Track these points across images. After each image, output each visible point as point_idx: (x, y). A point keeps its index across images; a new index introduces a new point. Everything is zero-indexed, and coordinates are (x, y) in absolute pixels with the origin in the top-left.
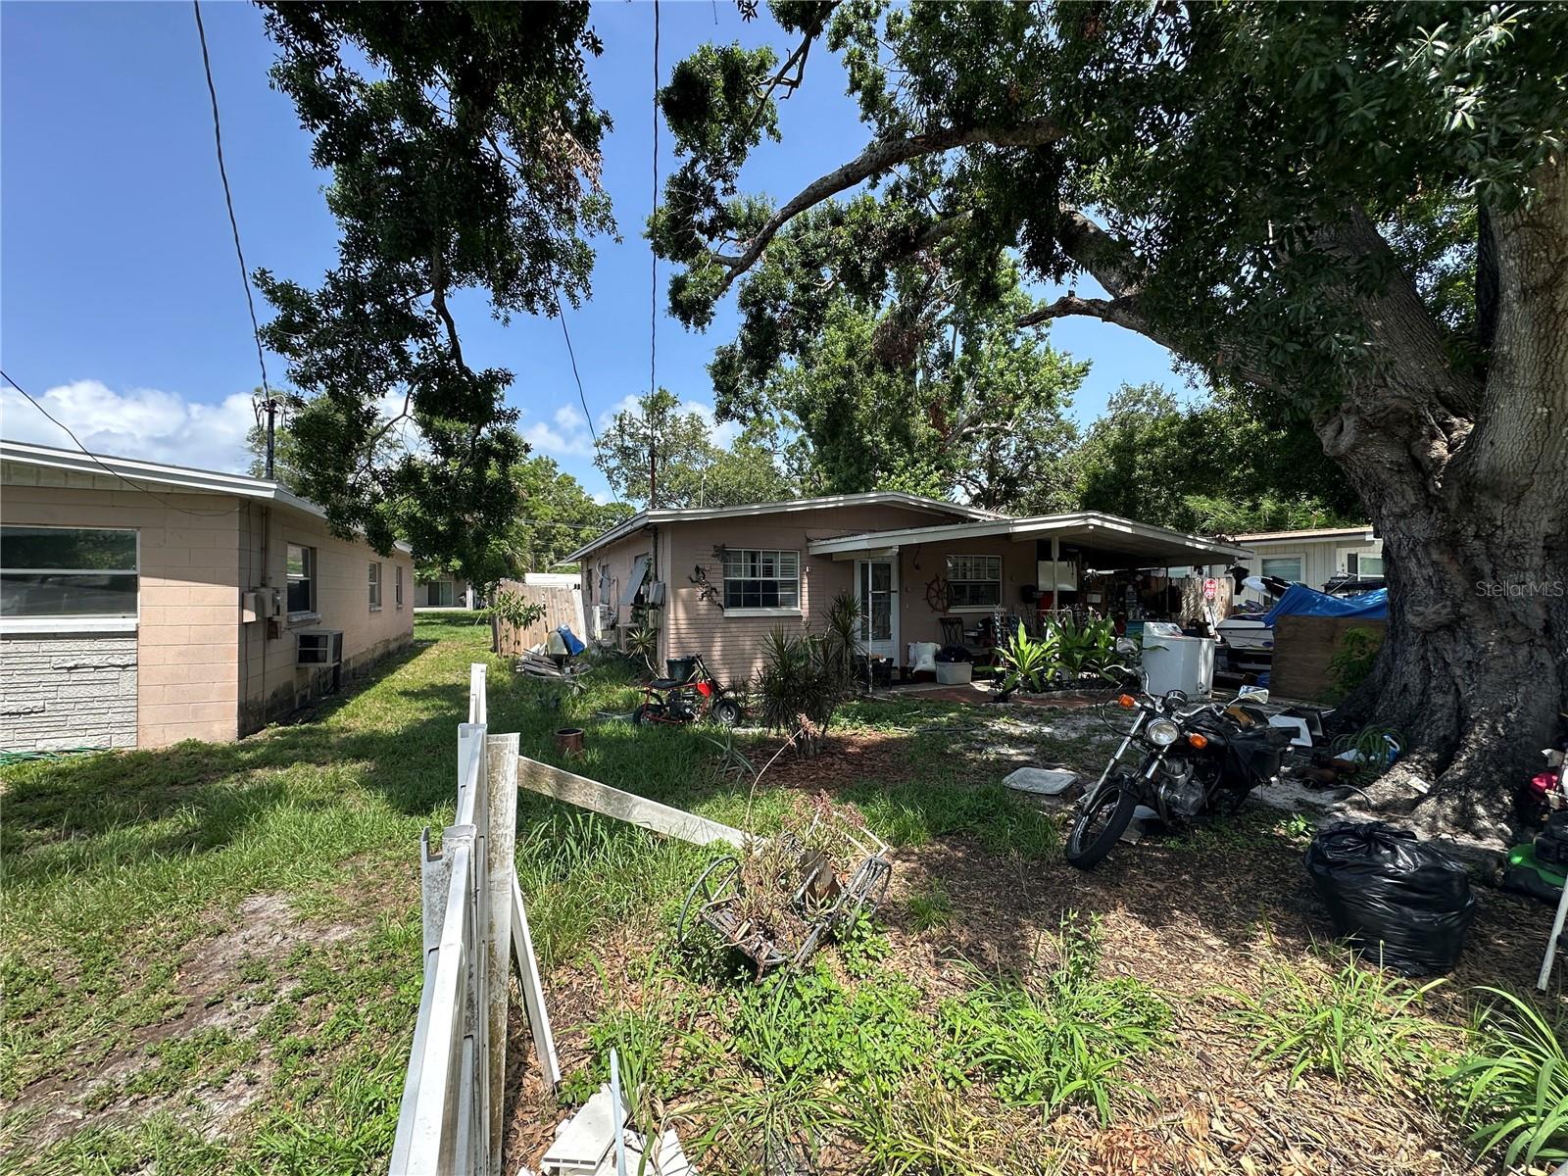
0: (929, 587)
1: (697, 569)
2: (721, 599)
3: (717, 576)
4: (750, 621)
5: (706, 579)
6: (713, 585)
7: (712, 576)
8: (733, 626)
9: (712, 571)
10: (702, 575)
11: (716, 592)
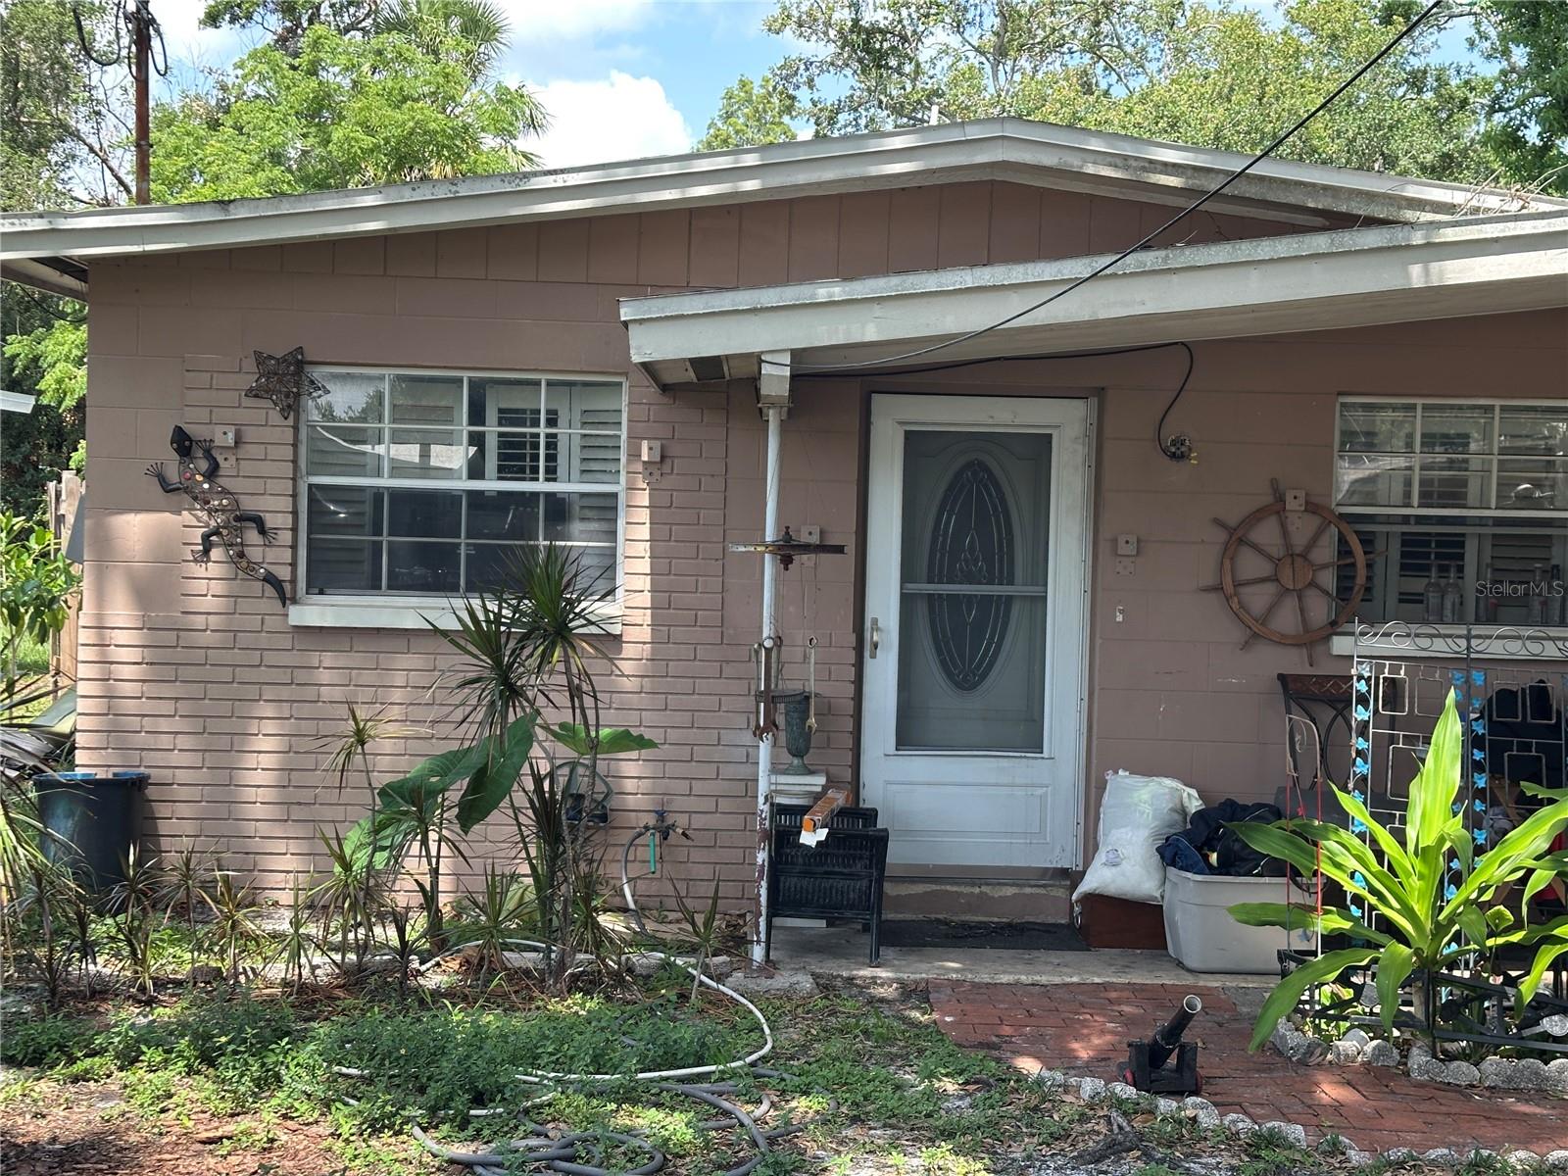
0: (1237, 538)
1: (183, 444)
2: (276, 558)
3: (266, 469)
4: (401, 643)
5: (221, 481)
6: (249, 504)
7: (246, 467)
8: (328, 659)
9: (248, 450)
10: (204, 465)
11: (262, 531)
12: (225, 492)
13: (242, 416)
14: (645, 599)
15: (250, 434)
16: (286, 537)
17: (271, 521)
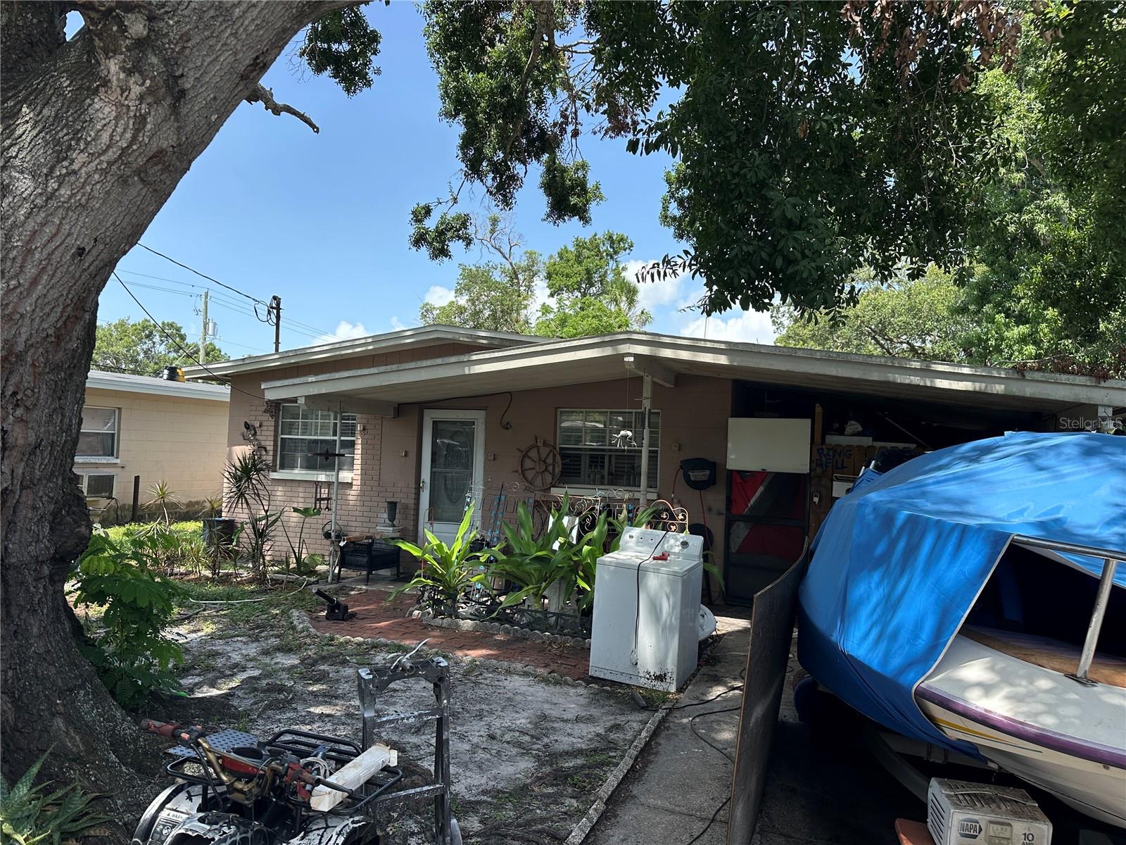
0: (525, 455)
1: (247, 426)
2: (269, 459)
3: (268, 433)
4: (297, 484)
5: (257, 437)
6: (263, 443)
7: (264, 433)
8: (280, 488)
9: (263, 428)
10: (253, 432)
11: (266, 451)
12: (257, 440)
13: (262, 418)
14: (359, 472)
15: (264, 423)
16: (271, 453)
17: (268, 448)
